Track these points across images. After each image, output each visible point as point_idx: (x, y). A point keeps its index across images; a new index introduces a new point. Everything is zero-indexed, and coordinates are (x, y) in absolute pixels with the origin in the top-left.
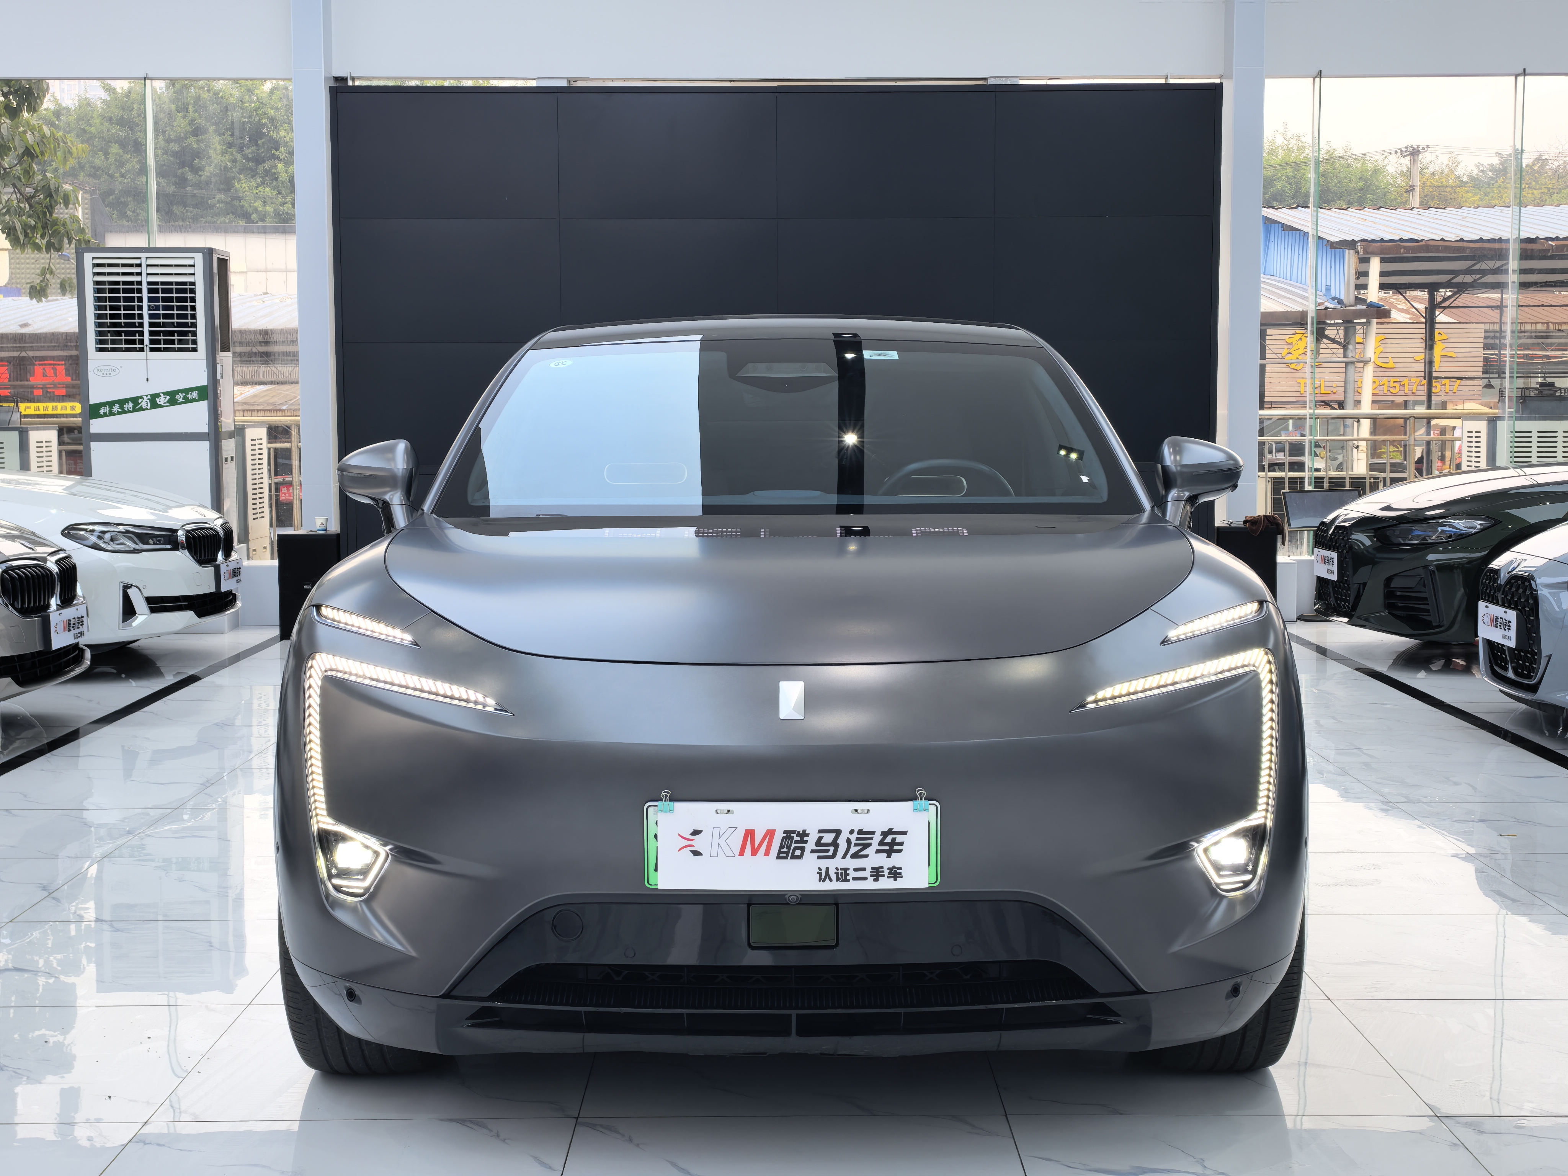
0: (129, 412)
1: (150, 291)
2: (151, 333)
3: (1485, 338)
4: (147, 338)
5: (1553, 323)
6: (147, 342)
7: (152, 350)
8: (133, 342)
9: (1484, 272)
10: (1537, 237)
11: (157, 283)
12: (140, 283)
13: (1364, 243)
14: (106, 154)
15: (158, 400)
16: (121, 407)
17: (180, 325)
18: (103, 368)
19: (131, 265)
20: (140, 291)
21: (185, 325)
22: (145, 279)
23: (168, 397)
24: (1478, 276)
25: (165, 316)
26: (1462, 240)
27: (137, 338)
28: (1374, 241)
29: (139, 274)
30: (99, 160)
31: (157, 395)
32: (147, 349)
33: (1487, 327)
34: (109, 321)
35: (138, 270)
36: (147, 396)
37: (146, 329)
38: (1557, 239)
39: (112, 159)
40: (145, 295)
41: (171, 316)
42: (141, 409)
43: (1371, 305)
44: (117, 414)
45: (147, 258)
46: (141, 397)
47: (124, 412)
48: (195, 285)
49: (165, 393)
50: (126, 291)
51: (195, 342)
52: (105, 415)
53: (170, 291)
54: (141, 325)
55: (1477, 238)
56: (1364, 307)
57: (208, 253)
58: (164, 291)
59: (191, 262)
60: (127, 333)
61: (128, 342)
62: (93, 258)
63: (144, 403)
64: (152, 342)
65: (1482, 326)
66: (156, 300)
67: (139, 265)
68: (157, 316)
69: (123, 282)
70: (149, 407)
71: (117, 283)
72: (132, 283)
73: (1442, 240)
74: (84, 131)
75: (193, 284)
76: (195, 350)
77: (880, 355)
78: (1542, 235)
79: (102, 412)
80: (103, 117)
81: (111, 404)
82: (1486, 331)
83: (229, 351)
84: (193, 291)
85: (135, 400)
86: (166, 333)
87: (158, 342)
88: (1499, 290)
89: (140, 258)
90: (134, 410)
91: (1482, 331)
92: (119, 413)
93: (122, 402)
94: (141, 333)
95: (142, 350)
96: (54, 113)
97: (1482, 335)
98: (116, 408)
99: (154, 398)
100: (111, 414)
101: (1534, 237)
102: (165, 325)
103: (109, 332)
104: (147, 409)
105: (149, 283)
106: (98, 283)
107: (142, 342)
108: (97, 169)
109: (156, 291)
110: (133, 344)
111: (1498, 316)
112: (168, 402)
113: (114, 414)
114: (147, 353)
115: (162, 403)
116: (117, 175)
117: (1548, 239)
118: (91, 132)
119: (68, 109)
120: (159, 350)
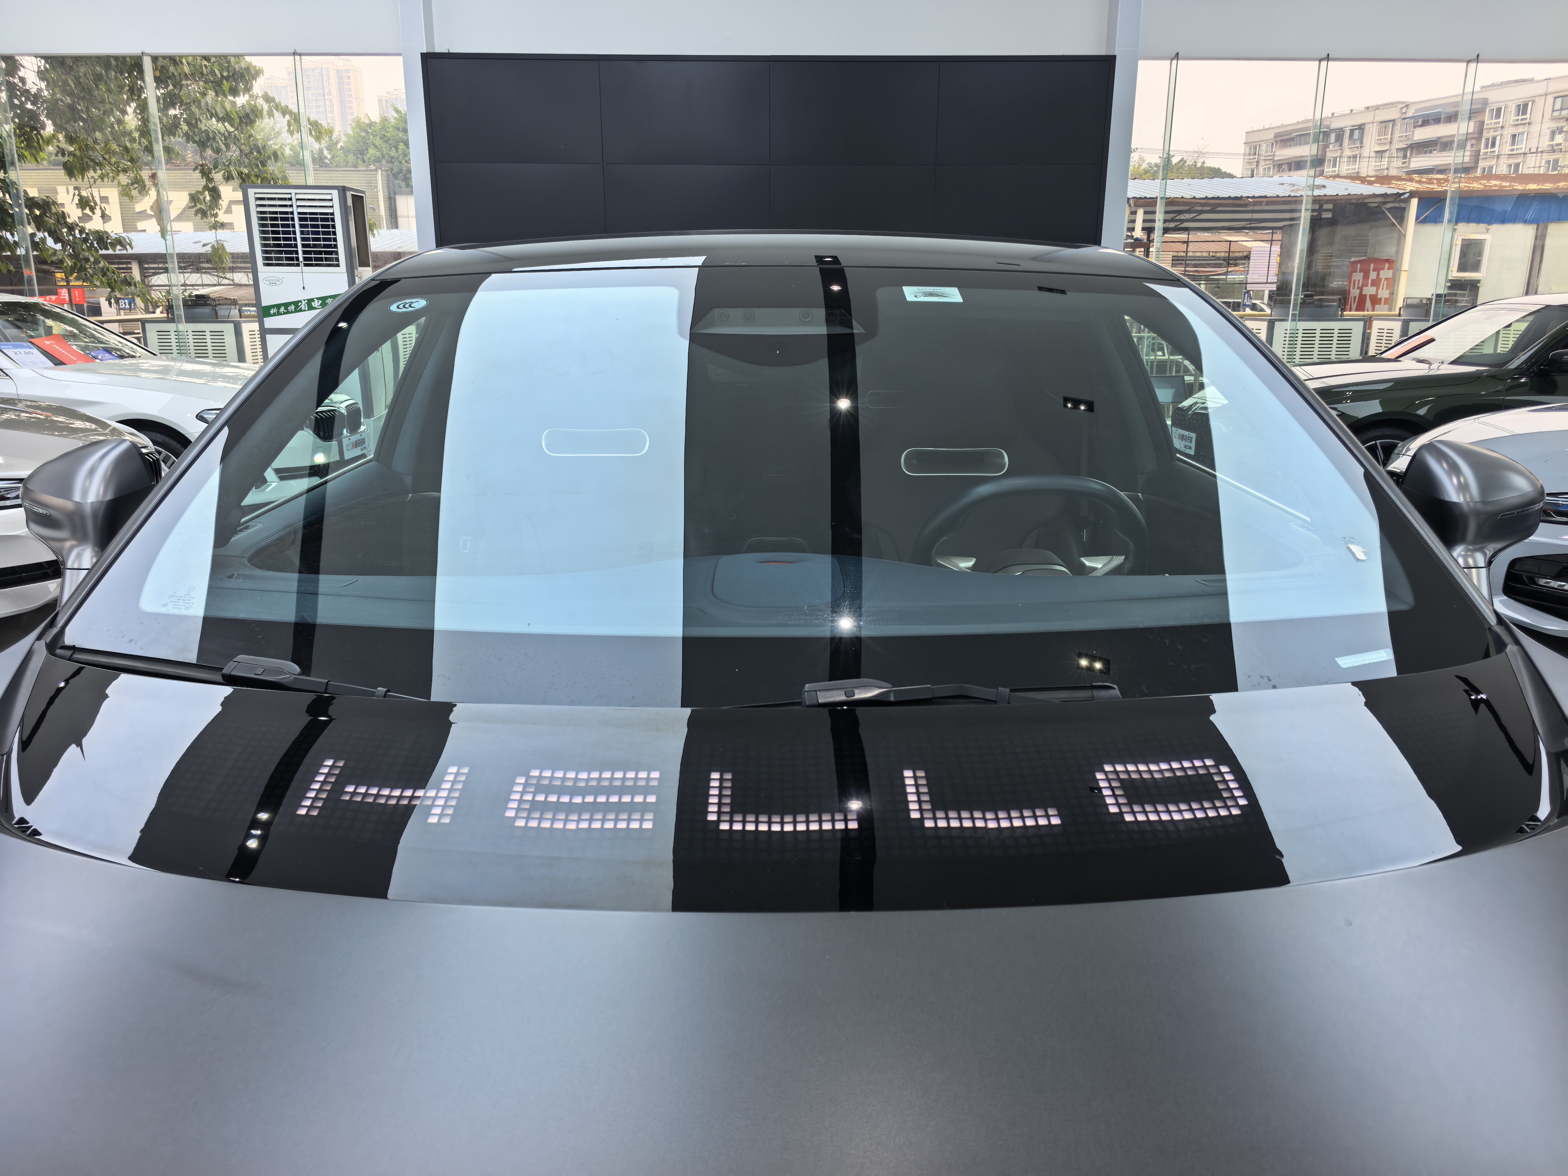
0: (292, 312)
1: (301, 219)
2: (304, 252)
3: (1173, 260)
4: (301, 256)
5: (1212, 252)
6: (301, 259)
7: (306, 265)
8: (292, 259)
9: (1183, 221)
10: (1242, 196)
11: (305, 213)
12: (292, 213)
13: (1134, 199)
14: (397, 149)
15: (313, 303)
16: (286, 308)
17: (325, 246)
18: (270, 279)
19: (285, 199)
20: (293, 219)
21: (329, 246)
22: (296, 211)
23: (320, 302)
24: (1178, 223)
25: (314, 239)
26: (1194, 198)
27: (294, 256)
28: (1140, 198)
29: (291, 206)
30: (393, 153)
31: (312, 300)
32: (302, 264)
33: (1174, 254)
34: (272, 242)
35: (289, 203)
36: (304, 300)
37: (300, 249)
38: (1254, 197)
39: (400, 151)
40: (297, 223)
41: (318, 239)
42: (301, 310)
43: (1137, 239)
44: (283, 314)
45: (296, 194)
46: (300, 301)
47: (288, 312)
48: (334, 215)
49: (318, 299)
50: (282, 219)
51: (337, 259)
52: (274, 315)
53: (316, 220)
54: (296, 246)
55: (1204, 197)
56: (1133, 241)
57: (343, 190)
58: (312, 219)
59: (329, 197)
60: (287, 252)
61: (288, 259)
62: (255, 193)
63: (303, 306)
64: (305, 259)
65: (1171, 253)
66: (306, 226)
67: (290, 199)
68: (308, 239)
69: (280, 212)
70: (307, 309)
71: (276, 213)
72: (286, 213)
73: (1182, 197)
74: (384, 136)
75: (332, 214)
76: (338, 265)
77: (931, 294)
78: (1245, 195)
79: (272, 312)
80: (393, 126)
81: (278, 306)
82: (1173, 257)
83: (369, 266)
84: (333, 220)
85: (296, 303)
86: (316, 253)
87: (310, 259)
88: (1187, 232)
89: (291, 194)
90: (296, 311)
91: (1171, 256)
92: (285, 313)
93: (286, 305)
94: (297, 252)
95: (298, 265)
96: (367, 125)
97: (1171, 259)
98: (282, 309)
99: (310, 301)
100: (279, 314)
101: (1239, 196)
102: (315, 246)
103: (273, 251)
104: (305, 310)
105: (299, 213)
106: (262, 213)
107: (297, 259)
108: (392, 158)
109: (305, 219)
110: (292, 261)
111: (1186, 247)
112: (320, 305)
113: (281, 314)
114: (302, 268)
115: (316, 306)
116: (403, 161)
117: (1248, 197)
118: (387, 136)
119: (376, 123)
120: (311, 265)
